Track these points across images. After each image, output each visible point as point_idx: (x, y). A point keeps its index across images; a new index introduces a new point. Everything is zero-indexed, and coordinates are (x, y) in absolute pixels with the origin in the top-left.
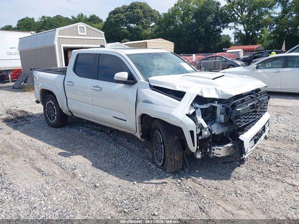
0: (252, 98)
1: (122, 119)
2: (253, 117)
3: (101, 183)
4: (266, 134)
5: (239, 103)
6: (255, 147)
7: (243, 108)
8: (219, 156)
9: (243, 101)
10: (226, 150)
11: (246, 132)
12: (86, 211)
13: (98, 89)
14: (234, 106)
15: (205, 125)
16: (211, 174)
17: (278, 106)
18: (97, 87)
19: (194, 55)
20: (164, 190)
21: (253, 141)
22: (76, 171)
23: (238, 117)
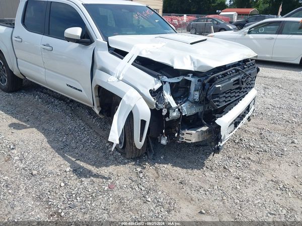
0: (237, 71)
1: (76, 89)
2: (236, 95)
3: (41, 169)
4: (250, 114)
5: (219, 78)
6: (234, 132)
7: (224, 84)
8: (190, 142)
9: (224, 75)
10: (199, 135)
11: (225, 114)
12: (6, 212)
13: (48, 48)
14: (212, 81)
15: (174, 104)
16: (179, 160)
17: (266, 77)
18: (48, 45)
19: (185, 15)
20: (117, 182)
21: (233, 125)
22: (13, 151)
23: (216, 95)
